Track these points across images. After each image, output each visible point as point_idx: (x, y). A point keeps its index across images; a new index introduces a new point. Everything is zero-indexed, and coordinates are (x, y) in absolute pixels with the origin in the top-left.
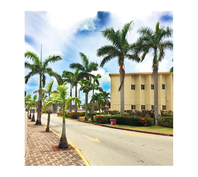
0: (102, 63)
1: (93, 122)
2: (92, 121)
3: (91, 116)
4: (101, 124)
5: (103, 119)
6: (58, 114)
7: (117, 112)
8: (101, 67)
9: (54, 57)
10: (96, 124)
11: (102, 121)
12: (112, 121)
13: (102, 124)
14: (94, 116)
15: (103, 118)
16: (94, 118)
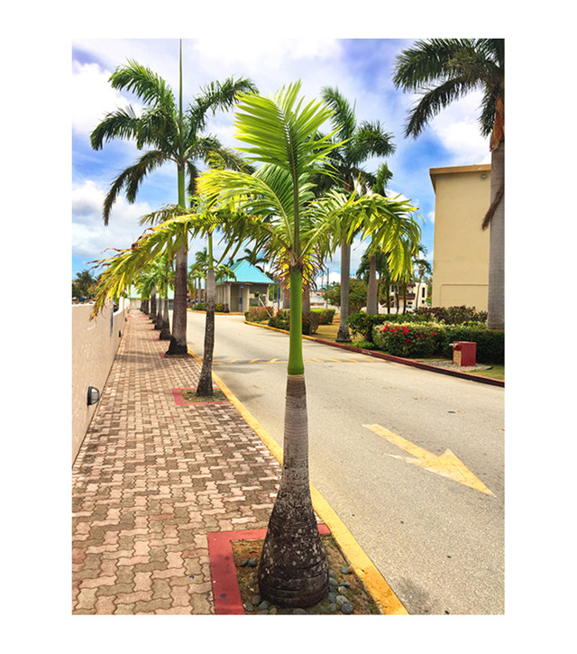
0: (413, 118)
1: (373, 348)
2: (369, 344)
3: (363, 327)
4: (408, 357)
5: (415, 338)
6: (246, 314)
7: (470, 311)
8: (411, 135)
9: (230, 86)
10: (388, 359)
11: (415, 345)
12: (458, 348)
13: (414, 358)
14: (375, 328)
15: (418, 334)
16: (379, 334)
